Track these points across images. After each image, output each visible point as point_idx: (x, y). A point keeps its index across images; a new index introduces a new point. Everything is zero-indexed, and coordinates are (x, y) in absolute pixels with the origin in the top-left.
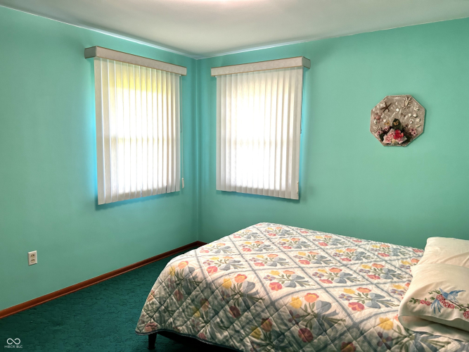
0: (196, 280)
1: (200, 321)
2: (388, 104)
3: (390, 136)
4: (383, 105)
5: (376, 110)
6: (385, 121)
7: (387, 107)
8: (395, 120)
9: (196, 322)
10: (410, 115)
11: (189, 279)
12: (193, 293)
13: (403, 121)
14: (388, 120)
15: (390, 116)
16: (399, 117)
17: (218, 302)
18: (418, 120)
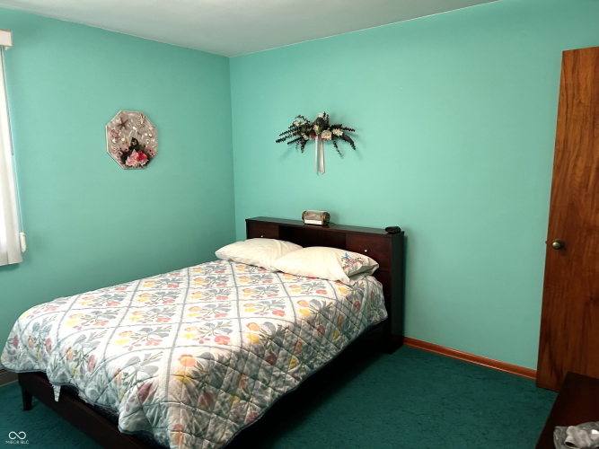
0: (224, 360)
1: (241, 404)
2: (124, 120)
3: (133, 159)
4: (119, 121)
5: (112, 127)
6: (123, 140)
7: (123, 125)
8: (133, 140)
9: (239, 411)
10: (146, 134)
11: (216, 367)
12: (226, 379)
13: (141, 140)
14: (125, 139)
15: (127, 134)
16: (136, 137)
17: (255, 364)
18: (154, 140)
